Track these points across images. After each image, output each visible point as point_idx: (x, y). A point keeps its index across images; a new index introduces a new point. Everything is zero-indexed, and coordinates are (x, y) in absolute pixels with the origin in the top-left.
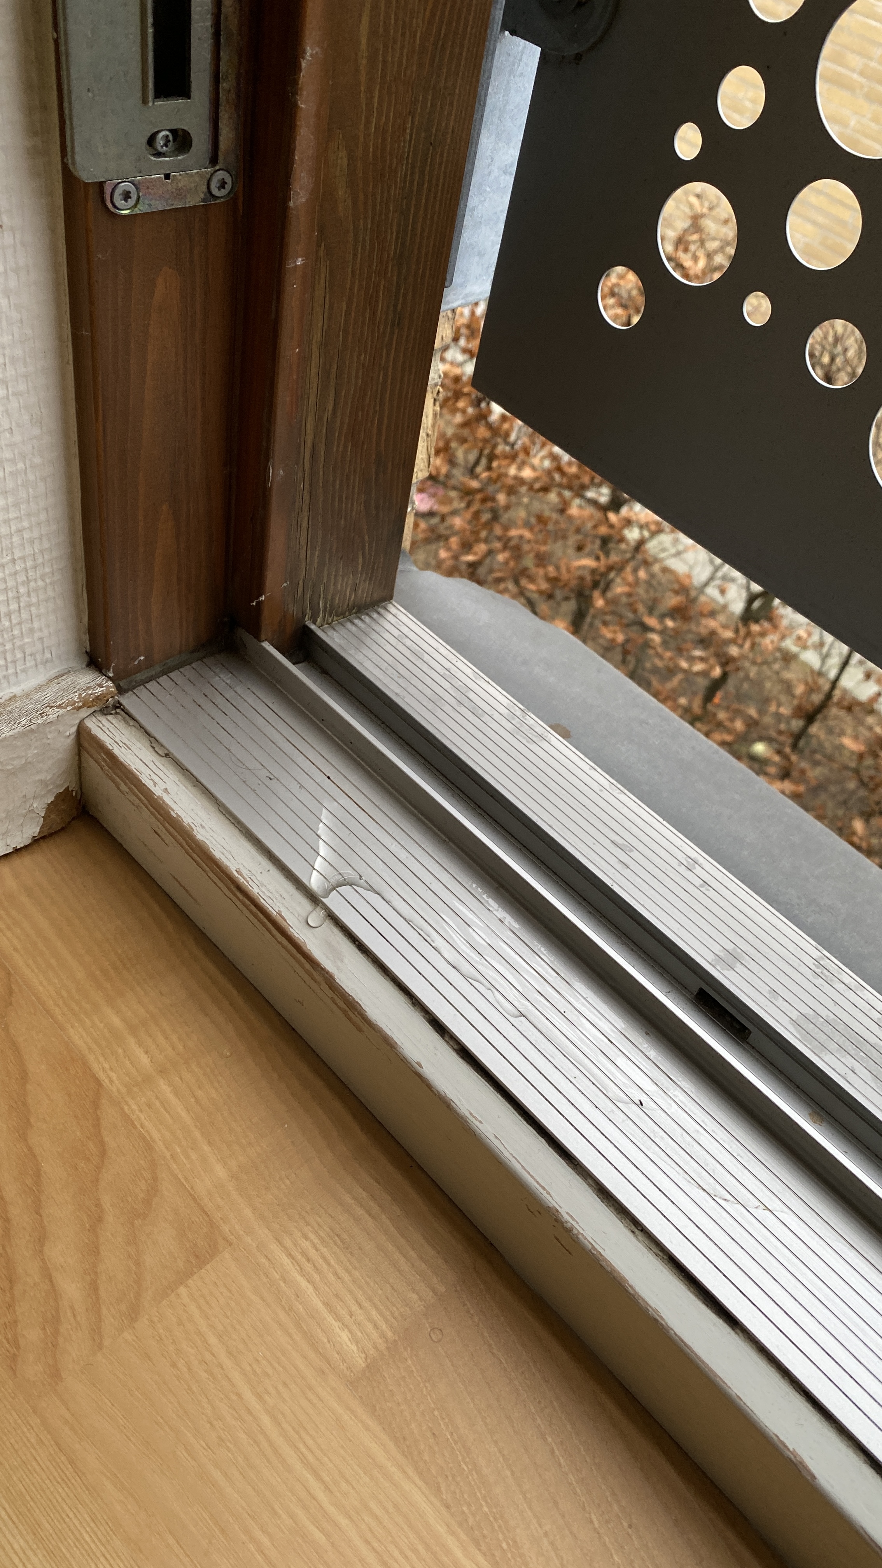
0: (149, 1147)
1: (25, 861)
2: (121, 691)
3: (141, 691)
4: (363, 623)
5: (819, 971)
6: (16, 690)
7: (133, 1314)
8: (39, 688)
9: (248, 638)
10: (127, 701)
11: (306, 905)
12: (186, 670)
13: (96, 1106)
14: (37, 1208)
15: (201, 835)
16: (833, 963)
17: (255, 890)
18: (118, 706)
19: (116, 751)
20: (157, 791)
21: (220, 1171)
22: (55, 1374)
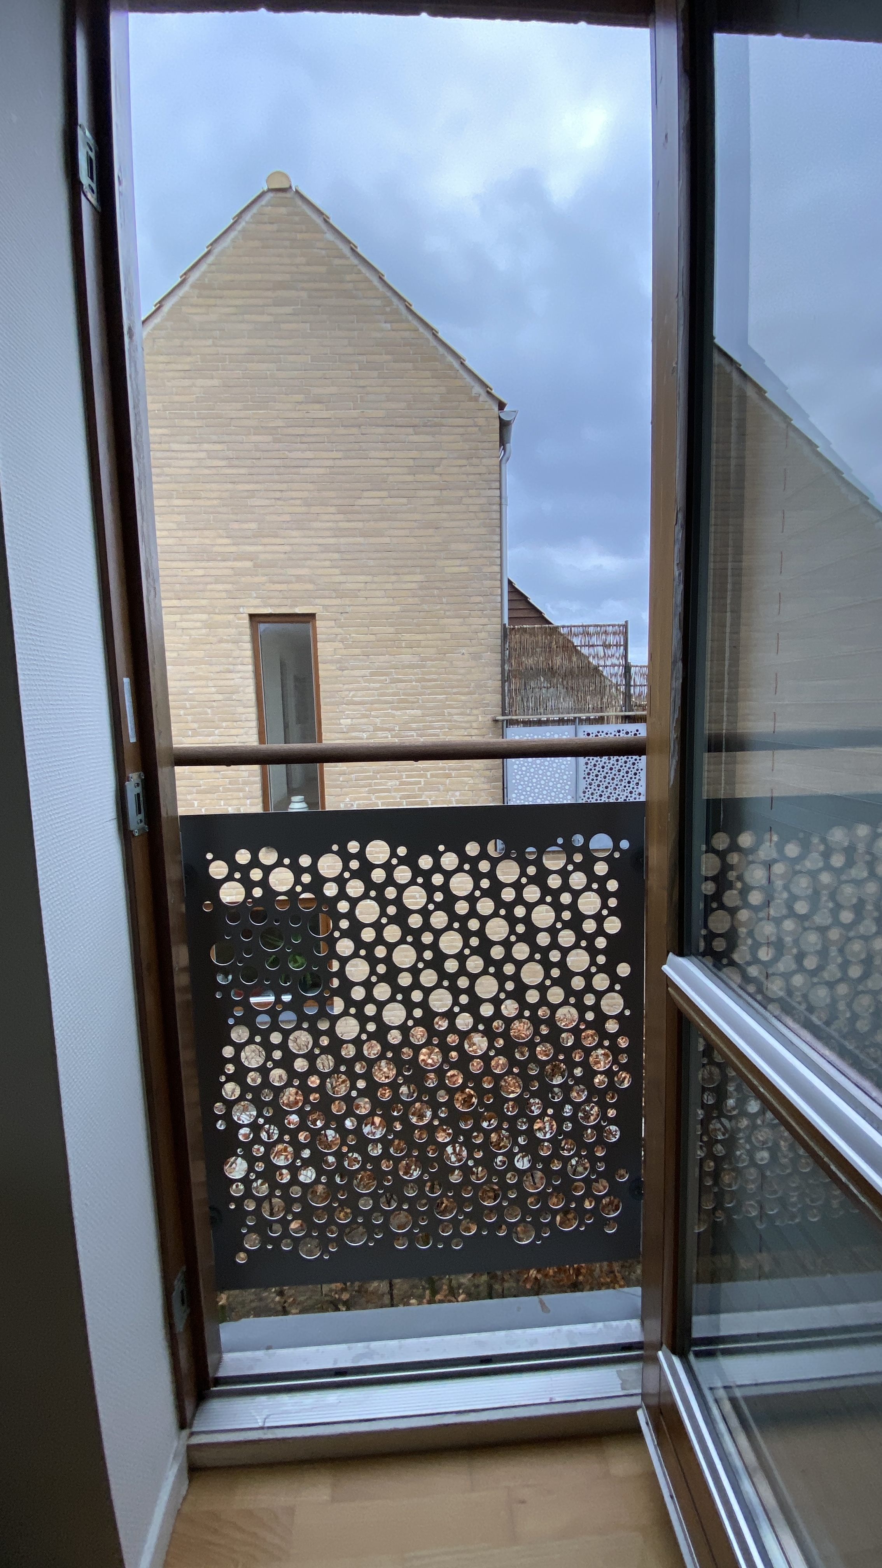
1: (191, 1491)
2: (191, 1428)
3: (194, 1424)
5: (350, 1349)
6: (175, 1448)
7: (291, 1533)
8: (178, 1444)
9: (207, 1392)
11: (262, 1430)
12: (198, 1411)
13: (251, 1513)
15: (232, 1440)
16: (350, 1345)
17: (251, 1438)
18: (192, 1432)
19: (200, 1442)
20: (216, 1441)
21: (283, 1498)
22: (287, 1554)
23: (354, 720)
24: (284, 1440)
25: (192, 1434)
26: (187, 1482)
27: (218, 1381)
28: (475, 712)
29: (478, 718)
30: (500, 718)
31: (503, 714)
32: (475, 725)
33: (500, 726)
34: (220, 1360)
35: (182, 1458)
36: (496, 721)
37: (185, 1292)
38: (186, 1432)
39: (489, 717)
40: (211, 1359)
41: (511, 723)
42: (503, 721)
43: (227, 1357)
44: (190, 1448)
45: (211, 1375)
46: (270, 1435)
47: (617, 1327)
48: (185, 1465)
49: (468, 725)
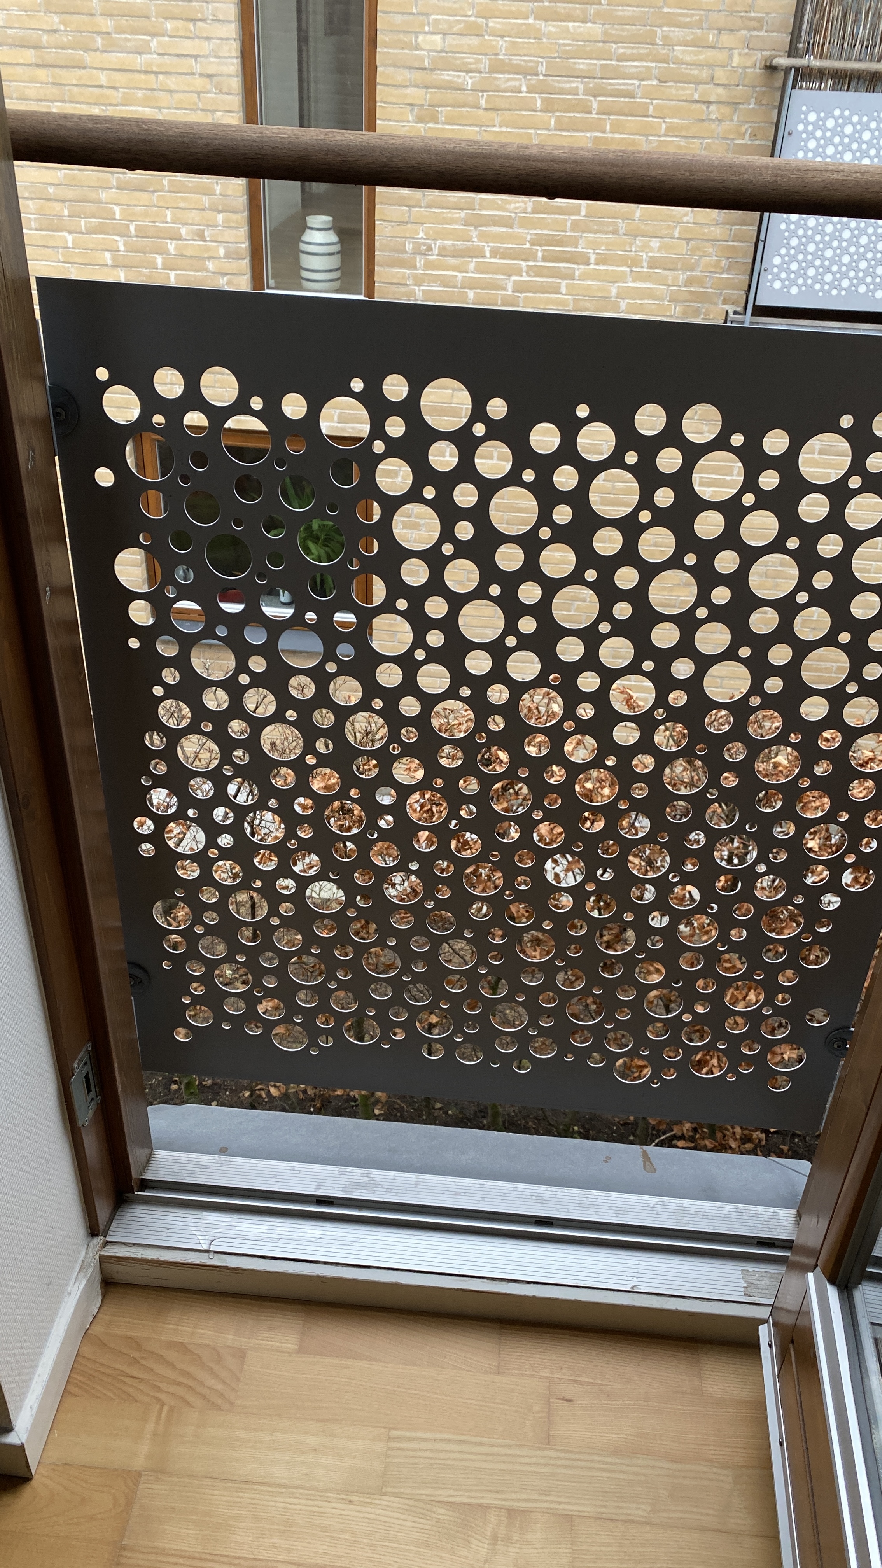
0: (208, 1346)
1: (104, 1308)
2: (105, 1237)
3: (110, 1233)
4: (153, 1164)
5: (341, 1173)
6: (81, 1258)
7: (238, 1380)
8: (87, 1253)
9: (130, 1195)
10: (109, 1238)
11: (207, 1254)
12: (116, 1217)
13: (186, 1348)
14: (194, 1379)
15: (162, 1259)
16: (343, 1168)
17: (189, 1261)
18: (108, 1241)
19: (117, 1255)
20: (139, 1257)
21: (231, 1337)
22: (232, 1404)
23: (449, 39)
24: (237, 1270)
25: (107, 1243)
26: (100, 1298)
27: (145, 1185)
28: (726, 39)
29: (731, 57)
30: (783, 61)
31: (792, 52)
32: (721, 75)
33: (779, 83)
34: (149, 1158)
35: (93, 1269)
36: (771, 68)
37: (90, 1075)
38: (98, 1241)
39: (758, 57)
40: (135, 1154)
41: (804, 75)
42: (787, 70)
43: (161, 1155)
44: (103, 1260)
45: (134, 1175)
46: (217, 1261)
47: (757, 1215)
48: (98, 1278)
49: (705, 74)
